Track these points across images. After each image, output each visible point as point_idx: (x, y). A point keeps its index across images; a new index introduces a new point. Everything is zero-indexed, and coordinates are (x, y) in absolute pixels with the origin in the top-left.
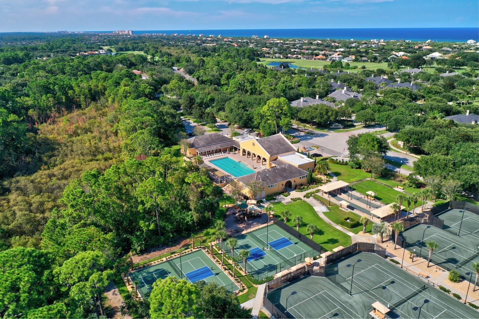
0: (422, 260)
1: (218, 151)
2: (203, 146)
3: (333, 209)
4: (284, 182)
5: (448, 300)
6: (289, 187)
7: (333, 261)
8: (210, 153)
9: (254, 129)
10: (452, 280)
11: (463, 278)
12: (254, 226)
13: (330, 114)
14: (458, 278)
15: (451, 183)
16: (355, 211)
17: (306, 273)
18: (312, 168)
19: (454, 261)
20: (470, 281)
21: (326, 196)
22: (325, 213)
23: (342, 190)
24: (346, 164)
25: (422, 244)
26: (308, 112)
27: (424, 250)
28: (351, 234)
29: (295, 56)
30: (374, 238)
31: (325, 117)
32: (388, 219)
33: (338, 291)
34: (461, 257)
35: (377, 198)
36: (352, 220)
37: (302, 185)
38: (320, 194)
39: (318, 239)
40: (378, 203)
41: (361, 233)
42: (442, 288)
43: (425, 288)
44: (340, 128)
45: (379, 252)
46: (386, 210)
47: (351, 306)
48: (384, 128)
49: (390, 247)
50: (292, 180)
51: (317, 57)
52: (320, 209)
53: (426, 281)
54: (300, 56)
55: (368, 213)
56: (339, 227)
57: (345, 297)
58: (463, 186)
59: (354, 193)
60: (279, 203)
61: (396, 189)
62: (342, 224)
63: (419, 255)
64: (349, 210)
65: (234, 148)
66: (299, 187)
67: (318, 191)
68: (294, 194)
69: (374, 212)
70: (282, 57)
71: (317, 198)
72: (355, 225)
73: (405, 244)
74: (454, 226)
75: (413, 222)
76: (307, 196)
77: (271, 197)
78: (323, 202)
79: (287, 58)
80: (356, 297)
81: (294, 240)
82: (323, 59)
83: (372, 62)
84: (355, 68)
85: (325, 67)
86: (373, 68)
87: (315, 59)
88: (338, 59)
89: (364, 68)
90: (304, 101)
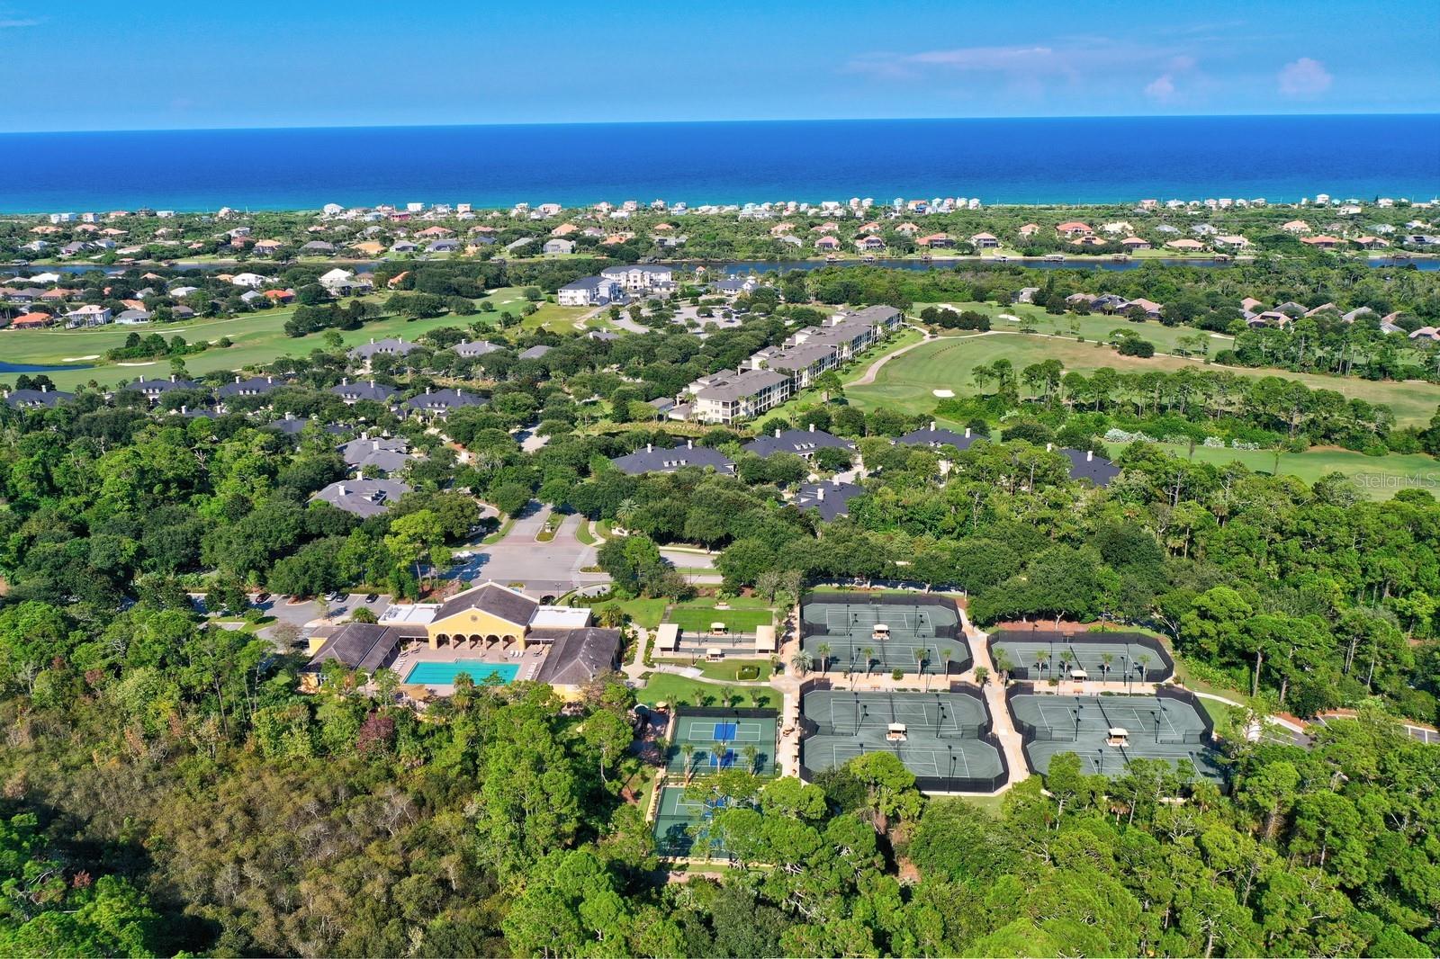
0: (854, 674)
3: (702, 666)
5: (914, 696)
10: (896, 679)
11: (901, 673)
12: (664, 730)
14: (898, 675)
16: (727, 657)
18: (590, 622)
20: (910, 672)
22: (701, 675)
24: (611, 596)
25: (835, 659)
27: (845, 664)
28: (768, 684)
30: (790, 677)
32: (777, 647)
33: (844, 739)
34: (876, 655)
36: (745, 668)
37: (619, 654)
38: (658, 655)
39: (750, 704)
40: (739, 635)
41: (774, 677)
42: (900, 690)
43: (890, 698)
44: (483, 535)
45: (819, 686)
46: (763, 638)
47: (870, 743)
48: (547, 511)
51: (20, 320)
52: (690, 673)
53: (883, 691)
55: (749, 651)
56: (744, 684)
57: (855, 739)
59: (691, 635)
61: (719, 607)
62: (743, 677)
63: (847, 671)
64: (725, 659)
66: (621, 658)
67: (648, 652)
68: (631, 671)
69: (758, 646)
71: (661, 661)
72: (758, 672)
74: (830, 626)
76: (649, 664)
78: (679, 663)
80: (861, 734)
81: (731, 721)
82: (50, 324)
83: (207, 316)
84: (204, 347)
85: (116, 356)
86: (249, 342)
87: (19, 326)
88: (100, 319)
89: (227, 343)
90: (347, 492)
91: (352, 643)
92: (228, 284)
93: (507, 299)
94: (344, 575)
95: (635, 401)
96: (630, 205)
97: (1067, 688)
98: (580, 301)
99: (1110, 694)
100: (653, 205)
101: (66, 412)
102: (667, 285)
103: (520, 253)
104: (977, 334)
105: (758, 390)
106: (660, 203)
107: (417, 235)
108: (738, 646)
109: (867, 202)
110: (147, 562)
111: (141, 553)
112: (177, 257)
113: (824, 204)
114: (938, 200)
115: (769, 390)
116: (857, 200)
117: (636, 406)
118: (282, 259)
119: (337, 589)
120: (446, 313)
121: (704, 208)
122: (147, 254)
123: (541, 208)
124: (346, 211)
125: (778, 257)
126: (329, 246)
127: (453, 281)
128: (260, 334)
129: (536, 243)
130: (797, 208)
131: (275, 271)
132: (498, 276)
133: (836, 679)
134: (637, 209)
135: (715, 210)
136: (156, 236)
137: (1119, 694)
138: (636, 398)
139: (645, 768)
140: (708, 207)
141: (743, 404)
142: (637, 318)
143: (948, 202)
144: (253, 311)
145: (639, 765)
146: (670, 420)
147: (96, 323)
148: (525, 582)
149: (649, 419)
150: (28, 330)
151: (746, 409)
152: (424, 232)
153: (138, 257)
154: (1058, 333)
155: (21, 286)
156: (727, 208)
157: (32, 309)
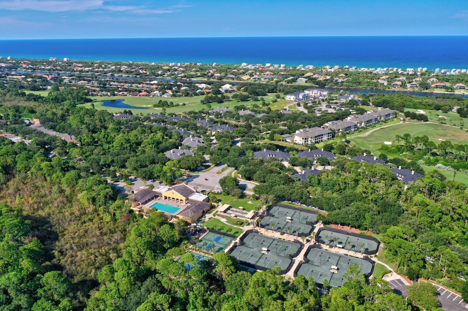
0: (270, 231)
1: (149, 200)
2: (141, 199)
3: (228, 219)
4: (202, 211)
5: (282, 241)
6: (204, 213)
7: (242, 239)
8: (146, 202)
9: (155, 179)
10: (281, 235)
11: (284, 233)
12: (202, 235)
13: (197, 162)
14: (283, 234)
15: (271, 197)
16: (238, 218)
17: (235, 246)
18: (208, 200)
19: (279, 228)
20: (287, 234)
21: (222, 214)
22: (226, 222)
23: (228, 209)
24: (221, 193)
25: (268, 225)
26: (185, 164)
27: (270, 227)
28: (241, 228)
29: (121, 93)
30: (251, 227)
31: (195, 165)
32: (253, 218)
33: (249, 249)
34: (282, 226)
35: (244, 209)
36: (240, 222)
37: (208, 210)
38: (218, 213)
39: (232, 233)
40: (245, 211)
41: (245, 226)
42: (279, 238)
43: (274, 240)
44: (203, 169)
45: (255, 232)
46: (250, 214)
47: (255, 252)
48: (226, 165)
49: (257, 228)
50: (204, 209)
51: (140, 94)
52: (223, 220)
53: (274, 237)
54: (125, 93)
55: (244, 217)
56: (235, 226)
57: (252, 250)
58: (275, 197)
59: (232, 209)
60: (204, 222)
61: (248, 202)
62: (236, 224)
63: (268, 229)
64: (235, 218)
65: (156, 196)
66: (208, 212)
67: (217, 212)
68: (208, 216)
69: (247, 216)
70: (109, 94)
71: (219, 215)
72: (242, 224)
73: (262, 226)
74: (276, 214)
75: (262, 217)
76: (214, 215)
77: (199, 220)
78: (223, 217)
79: (114, 95)
80: (255, 249)
81: (222, 236)
82: (146, 96)
83: (185, 96)
84: (178, 105)
85: (155, 106)
86: (191, 105)
87: (139, 95)
88: (159, 95)
89: (184, 105)
90: (173, 152)
91: (140, 194)
92: (197, 87)
93: (270, 97)
94: (156, 175)
95: (277, 134)
96: (336, 67)
97: (334, 250)
98: (292, 99)
99: (347, 255)
100: (345, 67)
101: (126, 121)
102: (324, 96)
103: (288, 82)
104: (422, 122)
105: (317, 135)
106: (347, 67)
107: (262, 74)
108: (244, 215)
109: (424, 69)
110: (114, 164)
111: (113, 161)
112: (192, 78)
113: (408, 69)
114: (454, 69)
115: (322, 135)
116: (421, 68)
117: (277, 136)
118: (219, 80)
119: (154, 179)
120: (249, 100)
121: (362, 69)
122: (185, 76)
123: (307, 67)
124: (248, 65)
125: (375, 88)
126: (233, 76)
127: (257, 90)
128: (194, 103)
129: (294, 79)
130: (397, 70)
131: (212, 83)
132: (273, 89)
133: (262, 231)
134: (339, 68)
135: (366, 69)
136: (191, 71)
137: (350, 256)
138: (278, 133)
139: (188, 244)
140: (364, 69)
141: (310, 139)
142: (306, 107)
143: (458, 70)
144: (199, 95)
145: (187, 243)
146: (287, 141)
147: (158, 96)
148: (202, 185)
149: (280, 140)
150: (141, 96)
151: (311, 141)
152: (264, 73)
153: (182, 77)
154: (455, 125)
155: (147, 84)
156: (371, 69)
157: (144, 91)
